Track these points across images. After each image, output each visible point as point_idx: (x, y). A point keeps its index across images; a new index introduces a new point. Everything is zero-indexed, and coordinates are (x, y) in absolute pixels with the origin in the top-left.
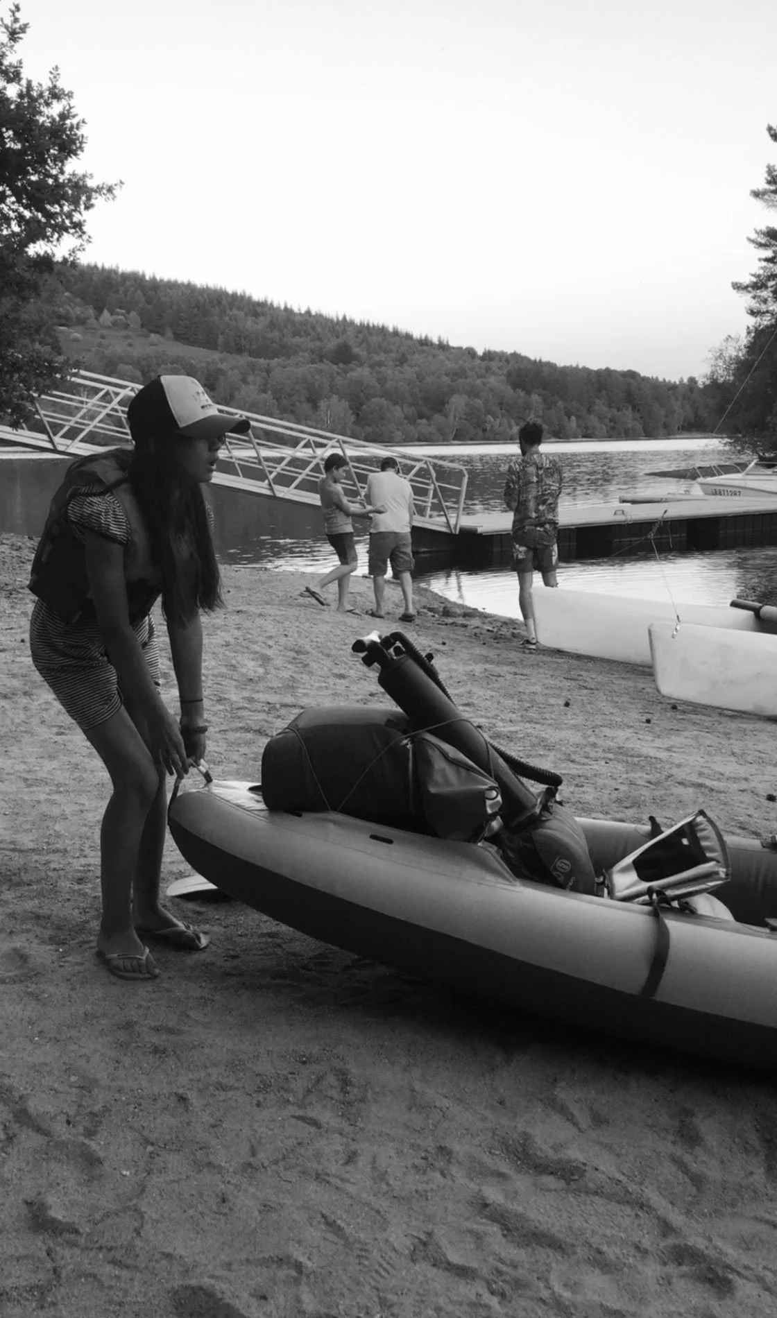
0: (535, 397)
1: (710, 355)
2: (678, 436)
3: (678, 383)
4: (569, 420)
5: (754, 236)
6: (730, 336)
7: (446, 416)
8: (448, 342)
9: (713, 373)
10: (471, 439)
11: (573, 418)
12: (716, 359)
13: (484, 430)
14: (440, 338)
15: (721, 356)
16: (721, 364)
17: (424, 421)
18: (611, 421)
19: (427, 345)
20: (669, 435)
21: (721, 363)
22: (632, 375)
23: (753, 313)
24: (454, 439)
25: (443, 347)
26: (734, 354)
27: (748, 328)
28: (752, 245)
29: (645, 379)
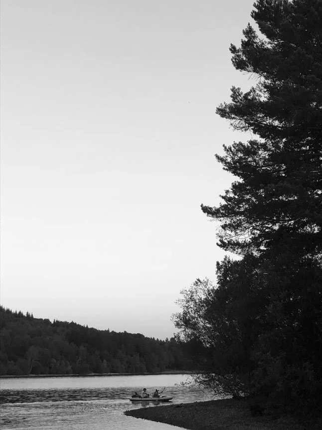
0: (82, 348)
1: (182, 297)
2: (166, 372)
3: (165, 341)
4: (102, 362)
5: (223, 154)
6: (199, 280)
7: (26, 359)
8: (32, 315)
9: (185, 313)
10: (42, 373)
11: (105, 361)
12: (188, 302)
13: (50, 368)
14: (28, 313)
15: (192, 299)
16: (192, 306)
17: (12, 362)
18: (127, 362)
19: (19, 317)
20: (161, 371)
21: (192, 304)
22: (139, 336)
23: (223, 245)
24: (31, 373)
25: (29, 318)
26: (203, 297)
27: (218, 263)
28: (221, 165)
29: (147, 338)
